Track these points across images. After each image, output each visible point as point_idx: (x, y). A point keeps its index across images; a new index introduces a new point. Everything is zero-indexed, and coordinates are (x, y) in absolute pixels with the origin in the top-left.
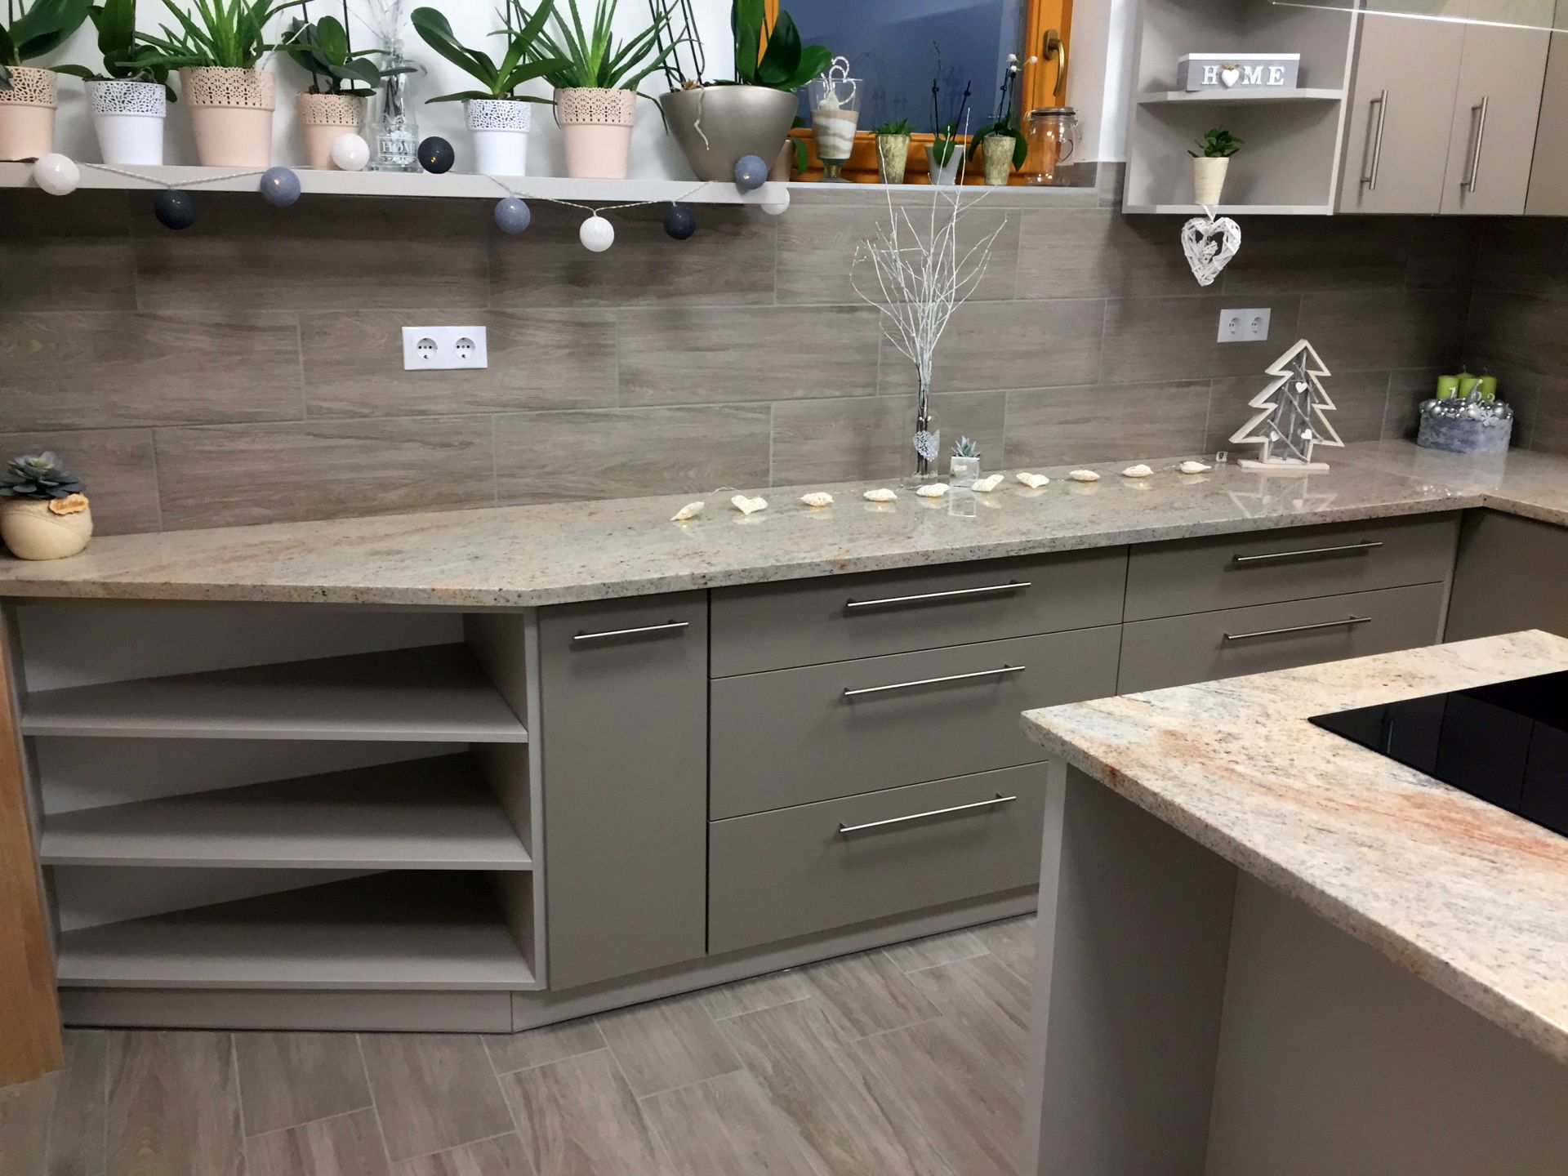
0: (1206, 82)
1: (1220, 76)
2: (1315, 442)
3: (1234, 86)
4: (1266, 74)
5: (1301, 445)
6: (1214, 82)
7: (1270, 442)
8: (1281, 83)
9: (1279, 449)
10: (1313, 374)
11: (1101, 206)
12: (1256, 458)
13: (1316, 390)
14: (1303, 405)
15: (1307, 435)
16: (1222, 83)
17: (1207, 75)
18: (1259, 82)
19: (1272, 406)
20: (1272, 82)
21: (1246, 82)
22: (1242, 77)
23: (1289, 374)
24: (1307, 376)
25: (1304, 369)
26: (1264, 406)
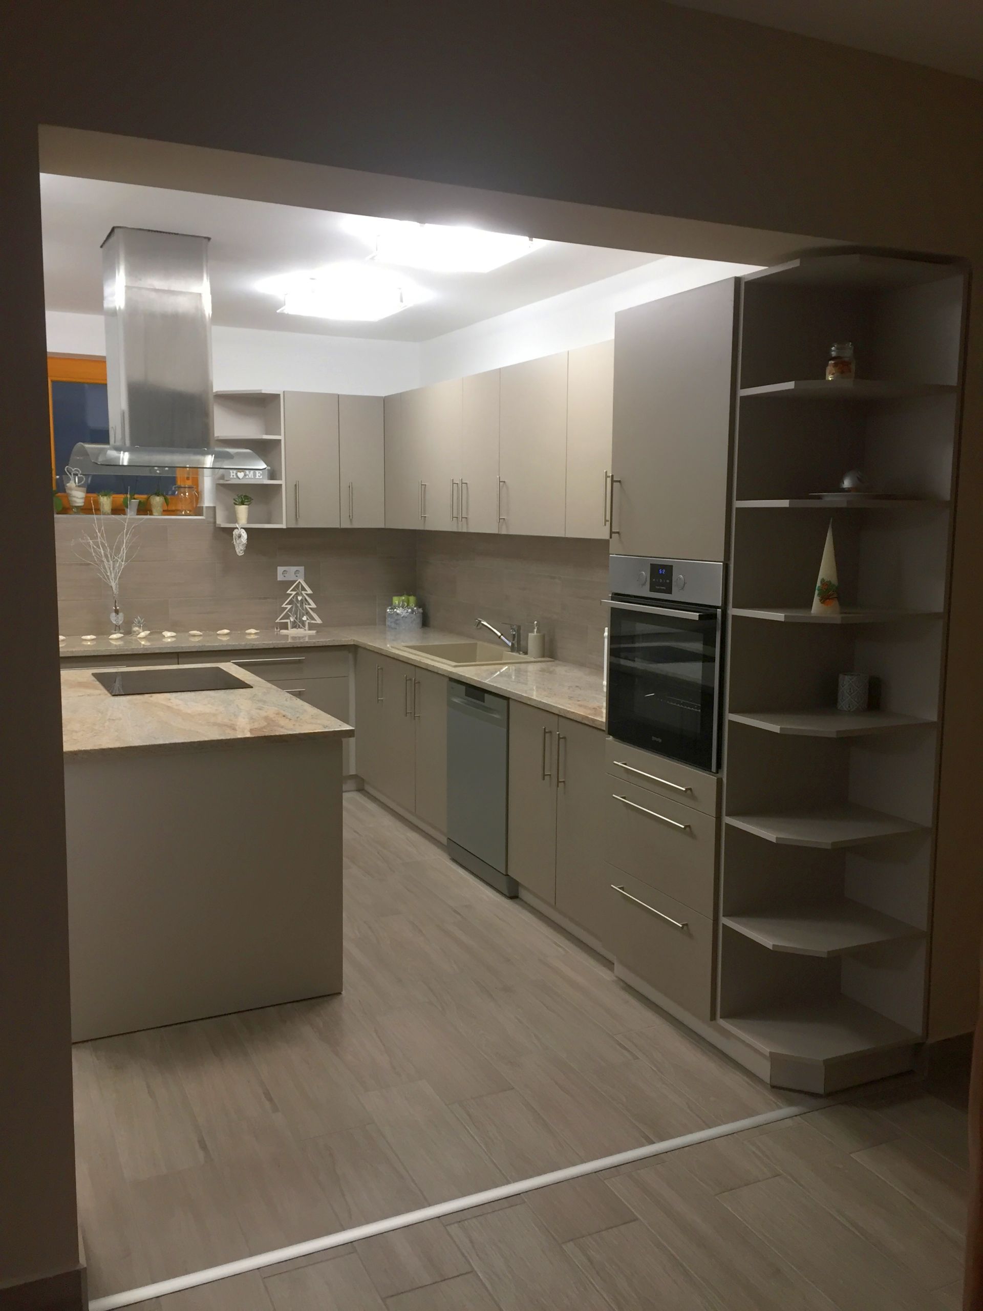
0: (232, 477)
1: (236, 474)
2: (308, 621)
3: (242, 479)
4: (255, 475)
5: (303, 623)
6: (235, 477)
7: (291, 621)
8: (261, 477)
9: (295, 626)
10: (303, 592)
11: (208, 523)
12: (287, 629)
13: (306, 599)
14: (302, 606)
15: (304, 618)
16: (238, 477)
17: (232, 474)
18: (252, 477)
19: (289, 607)
20: (257, 477)
21: (247, 477)
22: (245, 475)
23: (294, 593)
24: (301, 593)
25: (300, 590)
26: (286, 606)
